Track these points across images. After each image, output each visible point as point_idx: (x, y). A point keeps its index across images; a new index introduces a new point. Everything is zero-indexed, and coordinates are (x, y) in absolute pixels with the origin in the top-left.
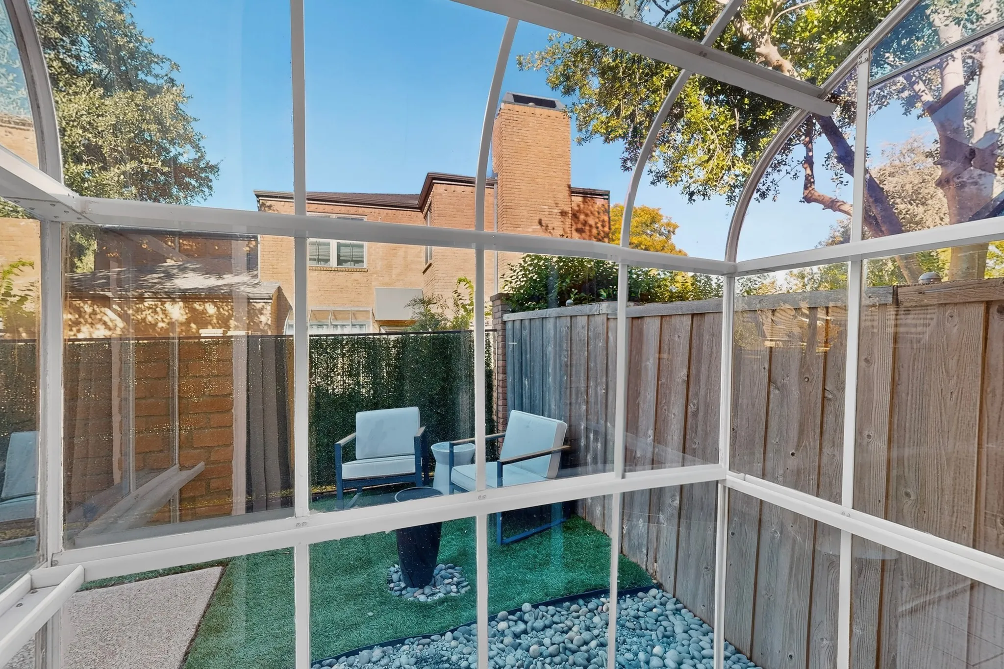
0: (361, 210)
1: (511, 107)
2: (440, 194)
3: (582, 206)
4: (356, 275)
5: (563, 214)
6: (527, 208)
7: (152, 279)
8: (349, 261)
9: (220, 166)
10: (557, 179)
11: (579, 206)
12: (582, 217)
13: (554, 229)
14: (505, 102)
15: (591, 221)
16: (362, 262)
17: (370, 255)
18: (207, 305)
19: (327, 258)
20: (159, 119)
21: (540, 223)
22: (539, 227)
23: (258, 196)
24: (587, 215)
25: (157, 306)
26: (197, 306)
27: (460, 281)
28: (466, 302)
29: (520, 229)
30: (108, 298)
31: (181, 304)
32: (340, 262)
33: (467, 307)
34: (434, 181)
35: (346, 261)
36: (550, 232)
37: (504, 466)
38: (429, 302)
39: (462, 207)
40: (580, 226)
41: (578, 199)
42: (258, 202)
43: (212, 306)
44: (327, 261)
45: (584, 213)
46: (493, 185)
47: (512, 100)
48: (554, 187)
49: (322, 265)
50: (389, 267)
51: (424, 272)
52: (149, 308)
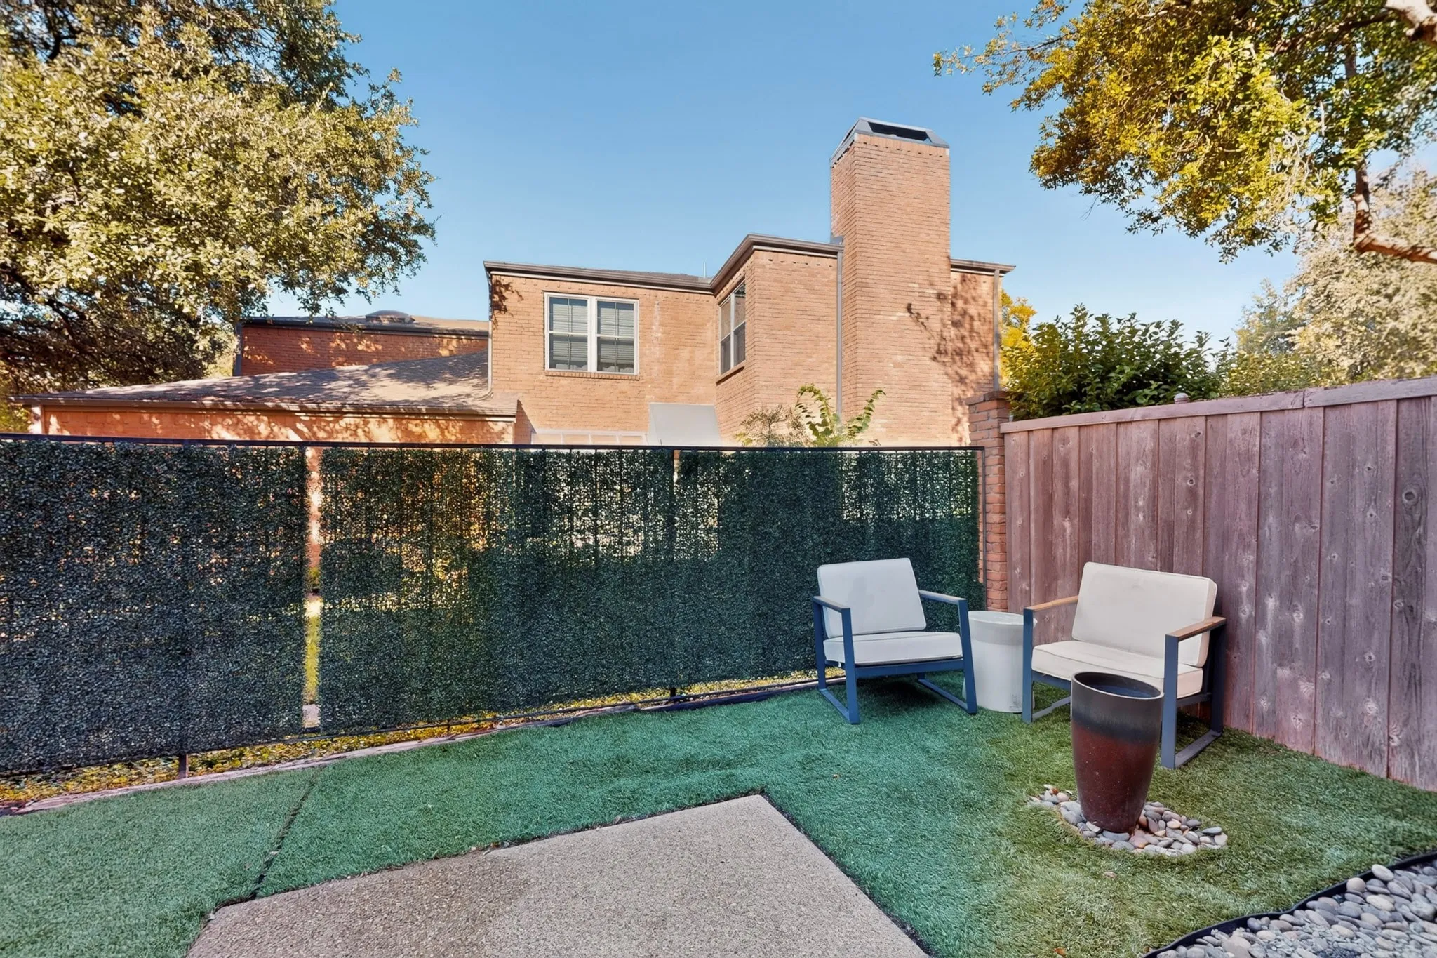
0: (631, 291)
1: (868, 139)
2: (764, 267)
3: (959, 287)
4: (624, 385)
5: (940, 297)
6: (890, 287)
7: (341, 387)
8: (613, 364)
9: (437, 227)
10: (931, 245)
11: (955, 288)
12: (960, 304)
13: (927, 318)
14: (860, 133)
15: (973, 310)
16: (632, 366)
17: (642, 355)
18: (426, 426)
19: (583, 360)
20: (377, 152)
21: (909, 309)
22: (908, 314)
23: (489, 269)
24: (966, 302)
25: (357, 426)
26: (412, 427)
27: (803, 390)
28: (814, 421)
29: (880, 317)
30: (291, 413)
31: (391, 421)
32: (601, 365)
33: (817, 427)
34: (755, 247)
35: (608, 365)
36: (923, 323)
37: (1181, 644)
38: (772, 419)
39: (792, 286)
40: (957, 317)
41: (956, 276)
42: (490, 278)
43: (433, 427)
44: (583, 364)
45: (962, 297)
46: (836, 253)
47: (869, 129)
48: (927, 256)
49: (575, 370)
50: (669, 373)
51: (718, 383)
52: (347, 429)
